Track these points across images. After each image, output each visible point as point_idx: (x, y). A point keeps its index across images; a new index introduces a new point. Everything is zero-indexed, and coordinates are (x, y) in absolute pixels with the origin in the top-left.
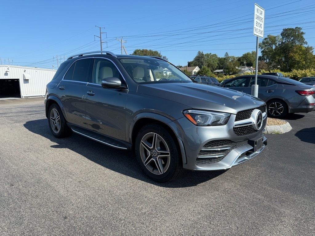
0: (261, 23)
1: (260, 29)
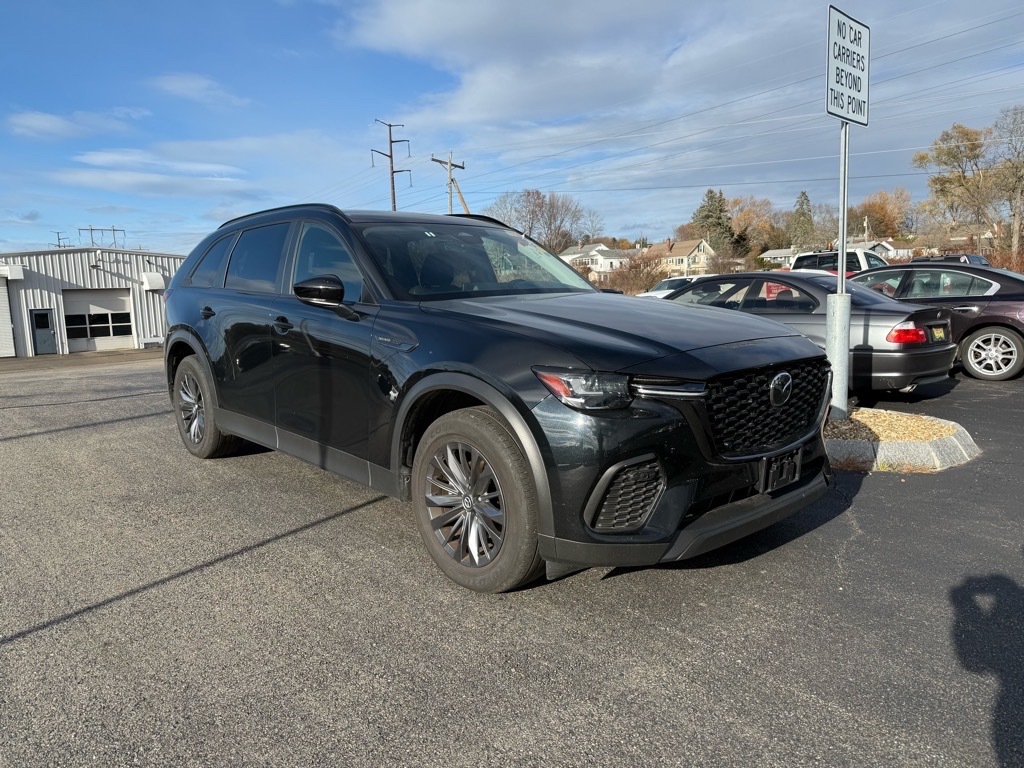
0: (856, 72)
1: (853, 93)
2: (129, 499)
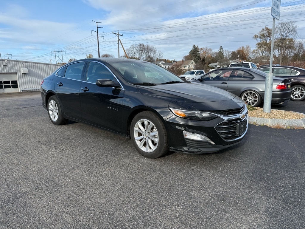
0: (278, 3)
1: (277, 9)
2: (50, 142)
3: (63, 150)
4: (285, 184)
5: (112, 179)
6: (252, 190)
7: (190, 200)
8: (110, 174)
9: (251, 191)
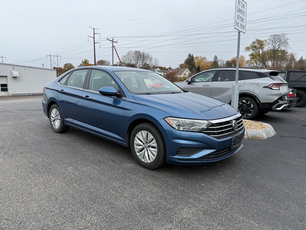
0: (243, 17)
1: (242, 23)
3: (11, 157)
4: (214, 194)
5: (44, 187)
6: (178, 200)
7: (111, 209)
8: (45, 182)
9: (177, 202)
